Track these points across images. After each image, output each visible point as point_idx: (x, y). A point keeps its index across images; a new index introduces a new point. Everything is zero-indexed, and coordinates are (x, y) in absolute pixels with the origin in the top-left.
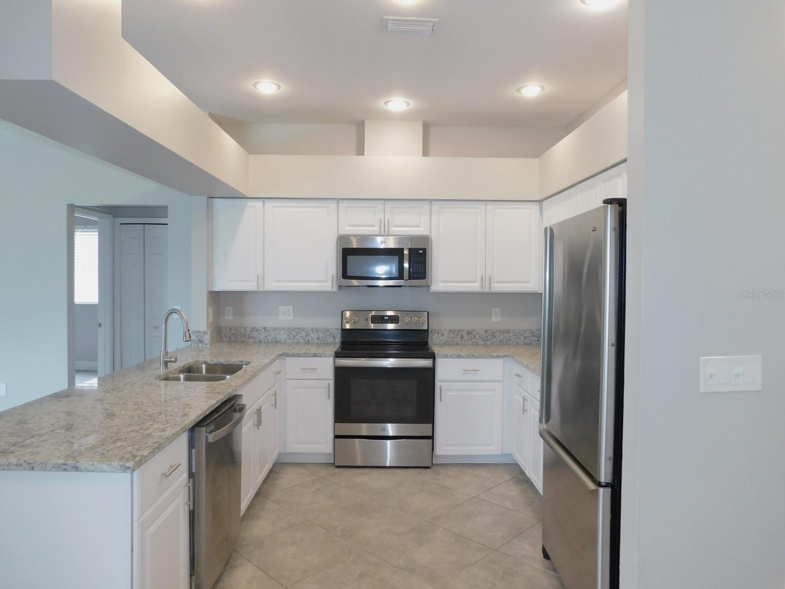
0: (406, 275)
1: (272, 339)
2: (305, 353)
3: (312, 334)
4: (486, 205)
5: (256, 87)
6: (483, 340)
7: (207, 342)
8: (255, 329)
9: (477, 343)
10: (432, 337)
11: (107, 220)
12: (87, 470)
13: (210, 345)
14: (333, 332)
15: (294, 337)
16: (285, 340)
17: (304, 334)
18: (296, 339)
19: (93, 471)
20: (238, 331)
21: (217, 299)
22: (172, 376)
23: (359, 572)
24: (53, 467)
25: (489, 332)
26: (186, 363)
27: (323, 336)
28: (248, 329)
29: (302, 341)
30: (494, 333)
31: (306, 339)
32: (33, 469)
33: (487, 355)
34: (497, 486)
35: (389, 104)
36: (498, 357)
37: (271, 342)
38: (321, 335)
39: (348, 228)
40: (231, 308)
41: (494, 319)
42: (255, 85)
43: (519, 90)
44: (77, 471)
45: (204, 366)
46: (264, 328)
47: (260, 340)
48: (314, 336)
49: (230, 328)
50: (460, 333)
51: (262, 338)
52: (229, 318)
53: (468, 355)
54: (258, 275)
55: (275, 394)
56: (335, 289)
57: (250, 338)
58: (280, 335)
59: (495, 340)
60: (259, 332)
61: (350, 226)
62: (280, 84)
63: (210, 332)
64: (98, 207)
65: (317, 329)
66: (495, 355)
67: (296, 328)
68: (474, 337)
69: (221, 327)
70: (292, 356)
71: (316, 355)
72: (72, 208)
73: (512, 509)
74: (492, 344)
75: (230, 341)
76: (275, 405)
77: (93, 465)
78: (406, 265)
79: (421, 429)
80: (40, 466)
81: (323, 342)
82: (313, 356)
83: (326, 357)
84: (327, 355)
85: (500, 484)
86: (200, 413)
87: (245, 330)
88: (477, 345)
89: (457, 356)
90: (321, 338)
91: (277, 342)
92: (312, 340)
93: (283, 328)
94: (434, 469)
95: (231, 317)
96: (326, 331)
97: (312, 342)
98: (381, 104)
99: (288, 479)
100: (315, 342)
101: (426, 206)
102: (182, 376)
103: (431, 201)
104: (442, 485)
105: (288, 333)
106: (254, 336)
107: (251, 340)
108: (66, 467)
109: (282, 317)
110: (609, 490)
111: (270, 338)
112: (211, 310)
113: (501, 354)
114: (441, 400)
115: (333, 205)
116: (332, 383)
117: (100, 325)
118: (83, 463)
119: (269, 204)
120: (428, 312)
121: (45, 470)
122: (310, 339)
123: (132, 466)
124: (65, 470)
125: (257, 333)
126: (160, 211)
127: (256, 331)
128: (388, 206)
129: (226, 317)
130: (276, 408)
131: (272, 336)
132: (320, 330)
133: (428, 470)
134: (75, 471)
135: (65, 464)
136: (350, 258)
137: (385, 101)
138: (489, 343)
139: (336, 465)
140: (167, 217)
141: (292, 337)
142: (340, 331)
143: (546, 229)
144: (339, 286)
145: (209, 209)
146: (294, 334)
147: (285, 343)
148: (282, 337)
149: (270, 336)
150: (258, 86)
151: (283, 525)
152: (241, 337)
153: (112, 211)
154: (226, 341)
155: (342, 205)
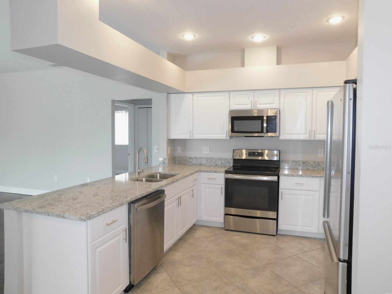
0: (265, 130)
1: (199, 163)
2: (210, 171)
3: (218, 161)
4: (312, 90)
5: (183, 37)
6: (312, 167)
7: (167, 163)
8: (191, 158)
9: (308, 168)
10: (282, 164)
11: (131, 107)
12: (67, 218)
13: (168, 165)
14: (229, 160)
15: (210, 162)
16: (205, 164)
17: (214, 161)
18: (210, 164)
19: (70, 219)
20: (183, 159)
21: (172, 143)
22: (140, 179)
23: (216, 286)
24: (56, 216)
25: (316, 163)
26: (150, 173)
27: (224, 162)
28: (188, 158)
29: (213, 164)
30: (319, 163)
31: (215, 163)
32: (49, 215)
33: (309, 176)
34: (311, 251)
35: (254, 38)
36: (316, 177)
37: (198, 165)
38: (223, 162)
39: (235, 106)
40: (180, 147)
41: (319, 155)
42: (183, 36)
43: (327, 21)
44: (64, 218)
45: (158, 175)
46: (195, 157)
47: (193, 163)
48: (219, 162)
49: (179, 157)
50: (298, 163)
51: (194, 162)
52: (179, 152)
53: (298, 175)
54: (190, 131)
55: (193, 191)
56: (228, 138)
57: (188, 162)
58: (203, 161)
59: (319, 167)
60: (193, 159)
61: (236, 105)
62: (195, 34)
63: (168, 159)
64: (127, 100)
65: (221, 159)
66: (315, 176)
67: (210, 158)
68: (307, 165)
69: (176, 157)
70: (204, 171)
71: (215, 172)
72: (113, 102)
73: (315, 265)
74: (317, 169)
75: (180, 164)
76: (193, 196)
77: (69, 216)
78: (265, 125)
79: (272, 214)
80: (51, 214)
81: (224, 165)
82: (214, 172)
83: (220, 173)
84: (221, 172)
85: (313, 250)
86: (134, 197)
87: (186, 158)
88: (308, 170)
89: (292, 176)
90: (223, 163)
91: (201, 165)
92: (218, 164)
93: (204, 158)
94: (277, 236)
95: (180, 152)
96: (226, 160)
97: (218, 165)
98: (249, 38)
99: (199, 233)
100: (220, 165)
101: (277, 92)
102: (144, 179)
103: (280, 89)
104: (279, 246)
105: (207, 160)
106: (190, 161)
107: (189, 163)
108: (60, 216)
109: (204, 152)
110: (346, 264)
111: (198, 163)
112: (169, 148)
113: (318, 175)
114: (282, 200)
115: (227, 94)
116: (223, 186)
117: (129, 154)
118: (66, 215)
119: (195, 95)
120: (280, 151)
121: (53, 216)
122: (217, 164)
123: (84, 219)
124: (60, 217)
125: (192, 160)
126: (149, 101)
127: (191, 159)
128: (256, 93)
129: (178, 152)
130: (193, 197)
131: (199, 161)
132: (222, 159)
133: (273, 237)
134: (63, 218)
135: (60, 215)
136: (236, 122)
137: (252, 36)
138: (316, 169)
139: (225, 229)
140: (151, 104)
141: (209, 162)
142: (232, 160)
143: (328, 102)
144: (230, 136)
145: (168, 99)
146: (210, 161)
147: (205, 165)
148: (204, 162)
149: (198, 162)
150: (185, 36)
151: (188, 256)
152: (184, 162)
153: (134, 102)
154: (178, 164)
155: (232, 94)
